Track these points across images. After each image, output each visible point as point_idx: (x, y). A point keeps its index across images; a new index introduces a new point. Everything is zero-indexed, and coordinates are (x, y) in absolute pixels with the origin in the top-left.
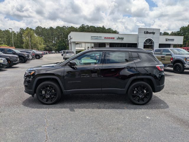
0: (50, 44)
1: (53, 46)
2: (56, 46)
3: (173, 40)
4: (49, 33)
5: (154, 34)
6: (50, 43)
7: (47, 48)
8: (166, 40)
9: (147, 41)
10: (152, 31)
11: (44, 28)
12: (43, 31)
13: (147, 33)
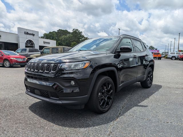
3: (49, 43)
5: (34, 36)
8: (44, 43)
9: (27, 41)
10: (32, 33)
13: (27, 33)
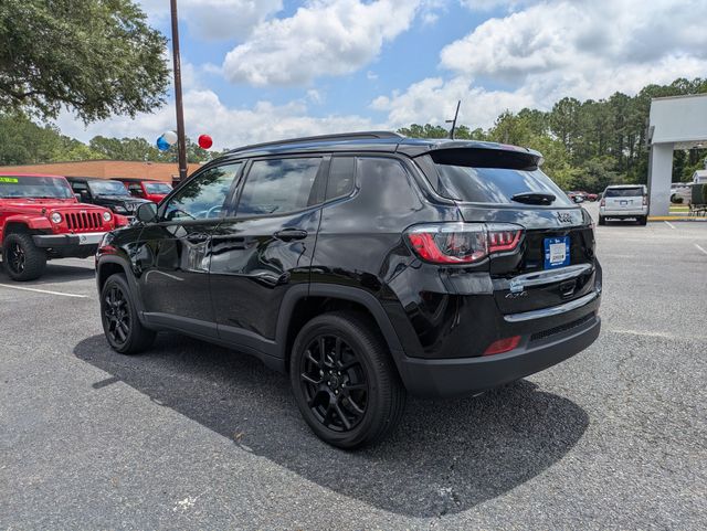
0: (606, 161)
1: (615, 170)
2: (633, 168)
4: (605, 118)
6: (604, 159)
7: (590, 180)
11: (589, 102)
12: (581, 113)
